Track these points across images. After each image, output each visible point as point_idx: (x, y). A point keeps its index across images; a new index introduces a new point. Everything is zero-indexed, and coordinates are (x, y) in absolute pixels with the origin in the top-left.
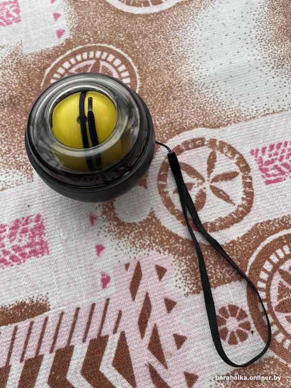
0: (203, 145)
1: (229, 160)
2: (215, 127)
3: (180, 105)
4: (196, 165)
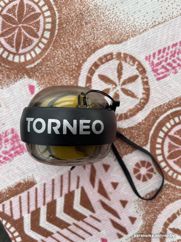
0: (112, 59)
1: (131, 67)
2: (119, 43)
3: (91, 28)
4: (110, 75)
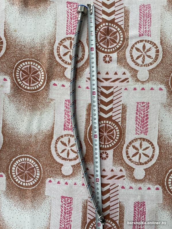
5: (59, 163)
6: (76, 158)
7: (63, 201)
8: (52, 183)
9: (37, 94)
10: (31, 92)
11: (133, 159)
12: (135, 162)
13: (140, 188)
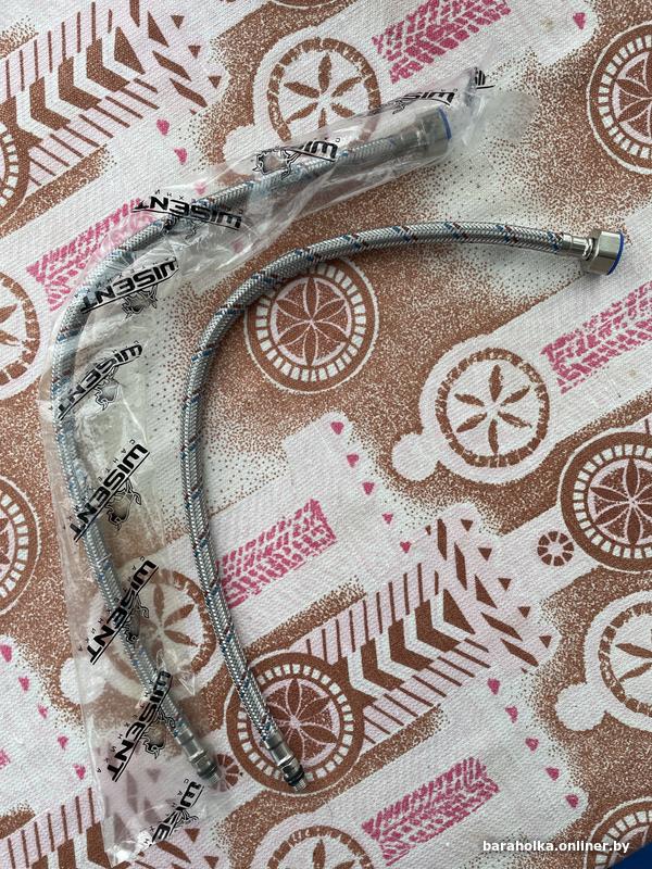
5: (416, 414)
6: (477, 460)
7: (304, 515)
8: (338, 436)
9: (609, 167)
10: (600, 141)
11: (616, 654)
12: (609, 668)
13: (532, 744)
